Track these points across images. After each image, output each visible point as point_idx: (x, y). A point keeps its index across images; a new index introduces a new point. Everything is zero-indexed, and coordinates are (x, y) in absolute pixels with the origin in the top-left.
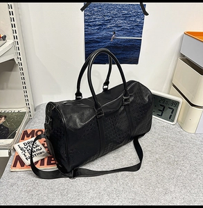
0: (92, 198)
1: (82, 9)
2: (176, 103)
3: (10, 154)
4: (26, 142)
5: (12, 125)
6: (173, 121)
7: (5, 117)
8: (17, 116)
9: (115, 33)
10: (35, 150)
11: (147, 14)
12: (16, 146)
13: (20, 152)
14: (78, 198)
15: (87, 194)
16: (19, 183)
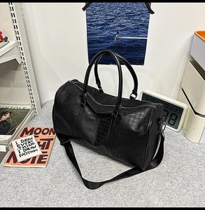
0: (72, 201)
1: (84, 9)
2: (180, 110)
3: (7, 149)
4: (24, 139)
5: (14, 122)
6: (177, 128)
7: (11, 113)
8: (21, 112)
9: (118, 33)
10: (30, 147)
11: (153, 13)
12: (14, 143)
13: (16, 149)
14: (58, 199)
15: (68, 197)
16: (9, 178)
